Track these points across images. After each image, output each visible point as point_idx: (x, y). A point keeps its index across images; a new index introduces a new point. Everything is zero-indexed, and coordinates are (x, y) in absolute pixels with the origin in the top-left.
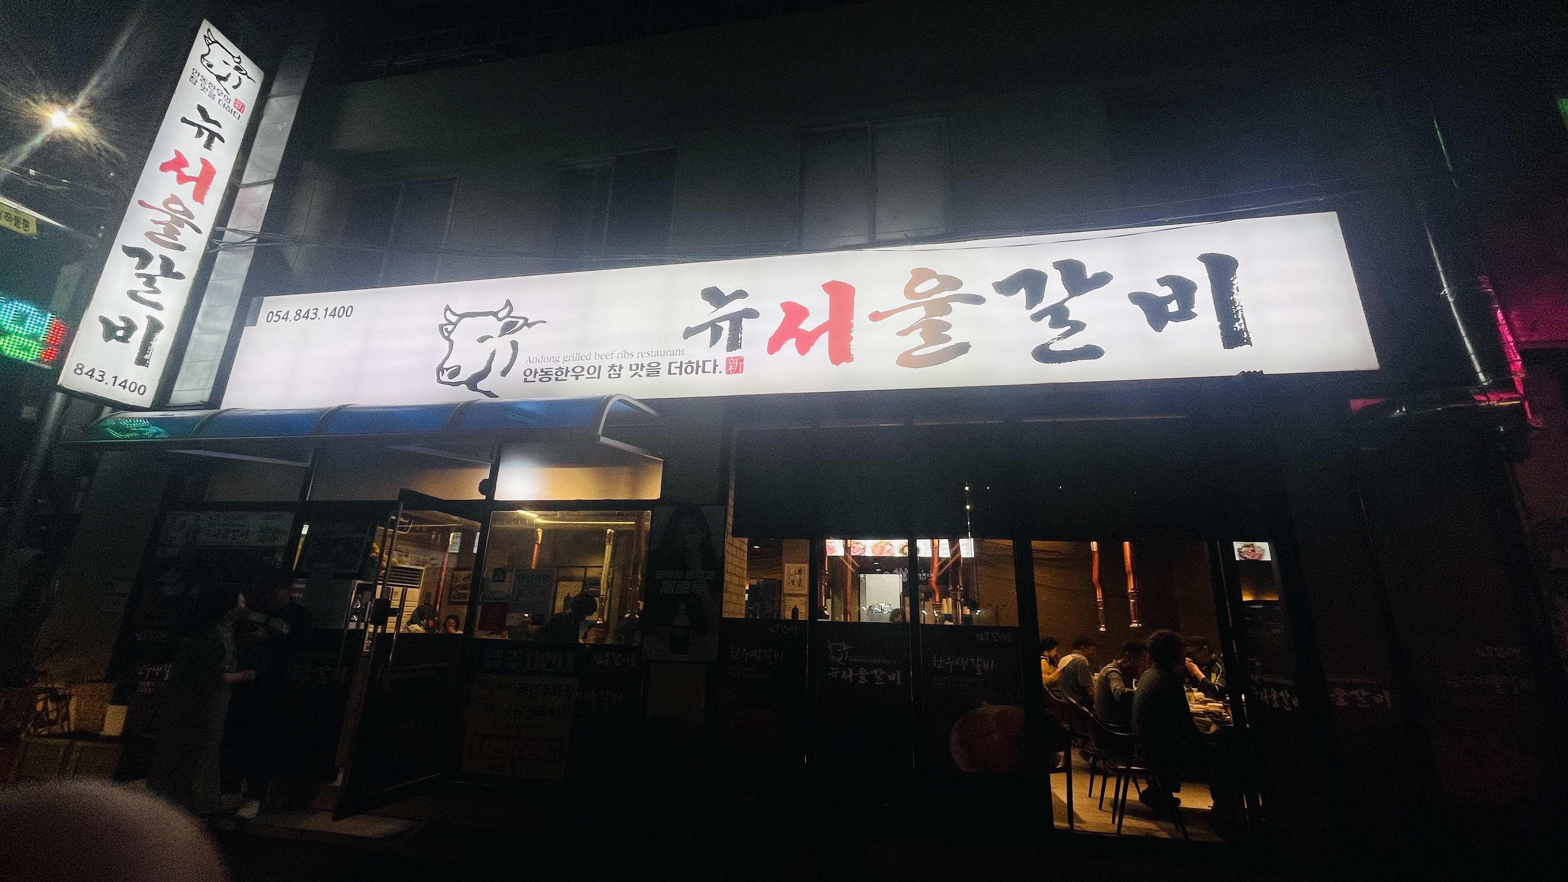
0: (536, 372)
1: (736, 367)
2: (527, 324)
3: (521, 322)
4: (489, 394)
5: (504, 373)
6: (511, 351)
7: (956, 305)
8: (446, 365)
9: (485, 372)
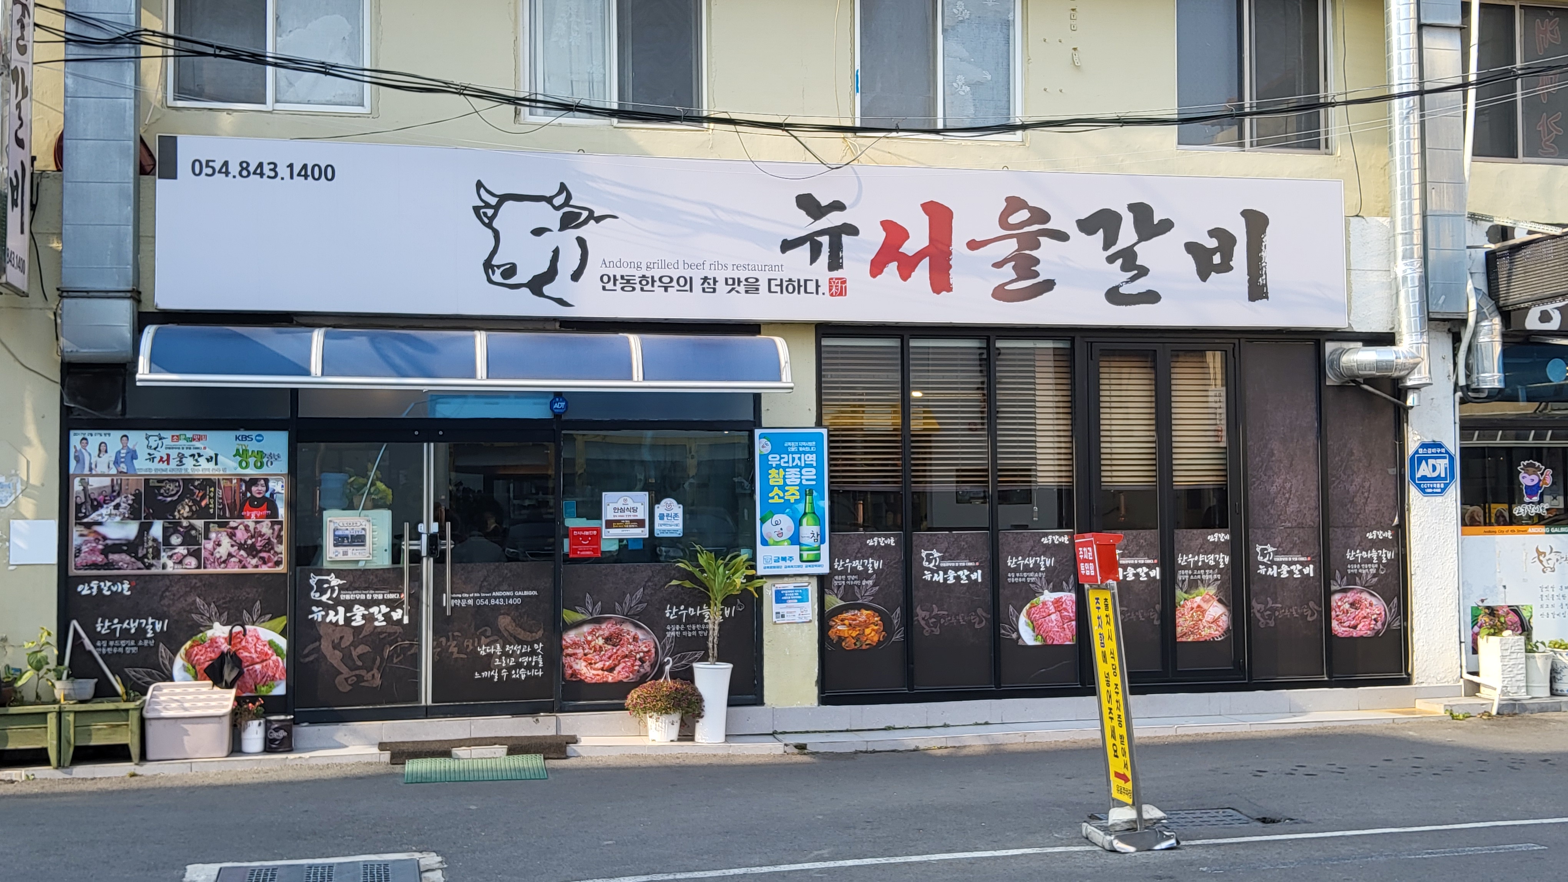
0: (615, 280)
1: (839, 289)
2: (591, 216)
3: (585, 214)
4: (561, 302)
5: (576, 276)
6: (579, 251)
7: (1043, 240)
8: (495, 262)
9: (551, 274)
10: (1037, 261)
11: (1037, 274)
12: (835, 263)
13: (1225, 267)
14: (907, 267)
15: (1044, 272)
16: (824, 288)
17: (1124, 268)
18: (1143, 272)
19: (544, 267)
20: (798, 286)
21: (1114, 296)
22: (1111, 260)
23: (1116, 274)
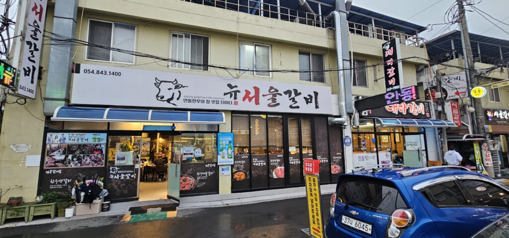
0: (187, 100)
1: (236, 103)
2: (182, 86)
3: (180, 86)
4: (174, 104)
5: (178, 99)
6: (179, 94)
7: (277, 95)
8: (159, 95)
9: (172, 98)
10: (276, 99)
11: (276, 102)
12: (235, 98)
13: (311, 102)
14: (250, 100)
15: (278, 102)
16: (233, 103)
17: (293, 101)
18: (296, 102)
19: (171, 97)
20: (228, 103)
21: (291, 107)
22: (290, 100)
23: (291, 103)
